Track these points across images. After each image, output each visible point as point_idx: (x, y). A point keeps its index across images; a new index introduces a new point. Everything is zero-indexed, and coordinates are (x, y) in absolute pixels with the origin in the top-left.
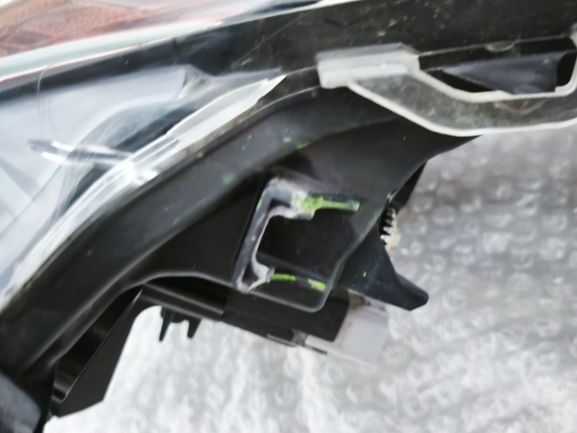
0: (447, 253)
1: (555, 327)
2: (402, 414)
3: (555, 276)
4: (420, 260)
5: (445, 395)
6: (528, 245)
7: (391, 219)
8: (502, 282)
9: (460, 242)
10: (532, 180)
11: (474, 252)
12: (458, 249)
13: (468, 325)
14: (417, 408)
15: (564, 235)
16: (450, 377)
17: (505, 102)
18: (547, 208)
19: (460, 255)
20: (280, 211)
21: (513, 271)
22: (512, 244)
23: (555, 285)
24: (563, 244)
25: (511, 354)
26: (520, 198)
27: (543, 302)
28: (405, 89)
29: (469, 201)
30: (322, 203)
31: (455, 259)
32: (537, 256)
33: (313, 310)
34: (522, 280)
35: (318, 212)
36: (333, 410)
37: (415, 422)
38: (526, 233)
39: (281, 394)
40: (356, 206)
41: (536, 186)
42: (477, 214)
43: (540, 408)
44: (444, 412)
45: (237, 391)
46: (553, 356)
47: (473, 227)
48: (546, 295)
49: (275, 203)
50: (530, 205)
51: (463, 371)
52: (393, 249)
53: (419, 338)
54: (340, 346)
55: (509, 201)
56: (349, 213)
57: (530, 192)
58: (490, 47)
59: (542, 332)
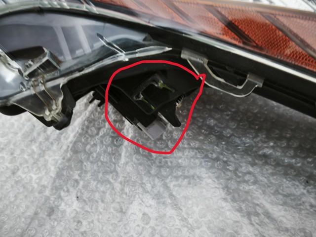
0: (194, 118)
1: (215, 156)
2: (155, 162)
3: (223, 142)
4: (184, 117)
5: (171, 162)
6: (221, 128)
7: (181, 98)
8: (206, 136)
9: (200, 117)
10: (233, 108)
11: (203, 122)
12: (198, 119)
13: (189, 144)
14: (160, 163)
15: (233, 130)
16: (175, 158)
17: (224, 83)
18: (233, 119)
19: (198, 121)
20: (154, 83)
21: (212, 134)
22: (216, 125)
23: (222, 144)
24: (231, 132)
25: (197, 158)
26: (226, 111)
27: (215, 147)
28: (200, 67)
29: (210, 105)
30: (165, 86)
31: (196, 122)
32: (222, 132)
33: (148, 114)
34: (213, 138)
35: (163, 88)
36: (133, 153)
37: (158, 167)
38: (222, 124)
39: (117, 140)
40: (174, 91)
41: (233, 110)
42: (210, 110)
43: (198, 177)
44: (168, 167)
45: (101, 133)
46: (209, 164)
47: (207, 114)
48: (217, 146)
49: (154, 81)
50: (228, 115)
51: (180, 158)
52: (177, 108)
53: (171, 142)
54: (147, 130)
55: (222, 111)
56: (171, 92)
57: (230, 111)
58: (227, 68)
59: (210, 155)
